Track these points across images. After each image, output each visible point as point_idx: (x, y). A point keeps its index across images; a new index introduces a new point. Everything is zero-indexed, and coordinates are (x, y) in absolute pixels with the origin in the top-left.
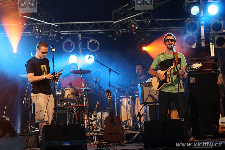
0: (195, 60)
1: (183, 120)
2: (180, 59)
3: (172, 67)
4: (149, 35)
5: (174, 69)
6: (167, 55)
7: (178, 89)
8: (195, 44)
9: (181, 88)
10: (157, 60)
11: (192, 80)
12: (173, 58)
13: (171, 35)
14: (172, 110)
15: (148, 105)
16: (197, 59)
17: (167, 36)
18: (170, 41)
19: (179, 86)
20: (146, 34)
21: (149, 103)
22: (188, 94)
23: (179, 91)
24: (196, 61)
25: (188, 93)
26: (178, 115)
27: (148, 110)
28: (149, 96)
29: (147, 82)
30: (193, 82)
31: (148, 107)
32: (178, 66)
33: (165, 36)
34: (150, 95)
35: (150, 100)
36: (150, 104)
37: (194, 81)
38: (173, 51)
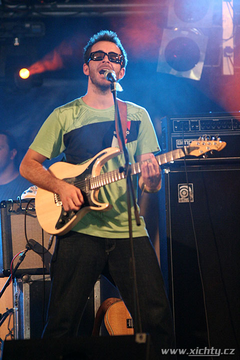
0: (197, 123)
1: (141, 337)
2: (136, 125)
3: (109, 151)
4: (37, 28)
5: (114, 157)
6: (91, 109)
7: (130, 226)
8: (200, 66)
9: (139, 224)
10: (57, 128)
11: (185, 193)
12: (112, 118)
13: (111, 40)
14: (111, 300)
15: (27, 281)
16: (205, 118)
17: (97, 41)
18: (106, 59)
19: (133, 217)
20: (28, 25)
21: (31, 272)
22: (168, 244)
23: (130, 232)
24: (199, 126)
25: (169, 239)
26: (130, 316)
27: (26, 299)
28: (28, 249)
29: (23, 197)
30: (187, 200)
31: (26, 287)
32: (131, 147)
33: (92, 40)
34: (32, 245)
35: (34, 261)
36: (34, 278)
37: (192, 196)
38: (114, 92)
